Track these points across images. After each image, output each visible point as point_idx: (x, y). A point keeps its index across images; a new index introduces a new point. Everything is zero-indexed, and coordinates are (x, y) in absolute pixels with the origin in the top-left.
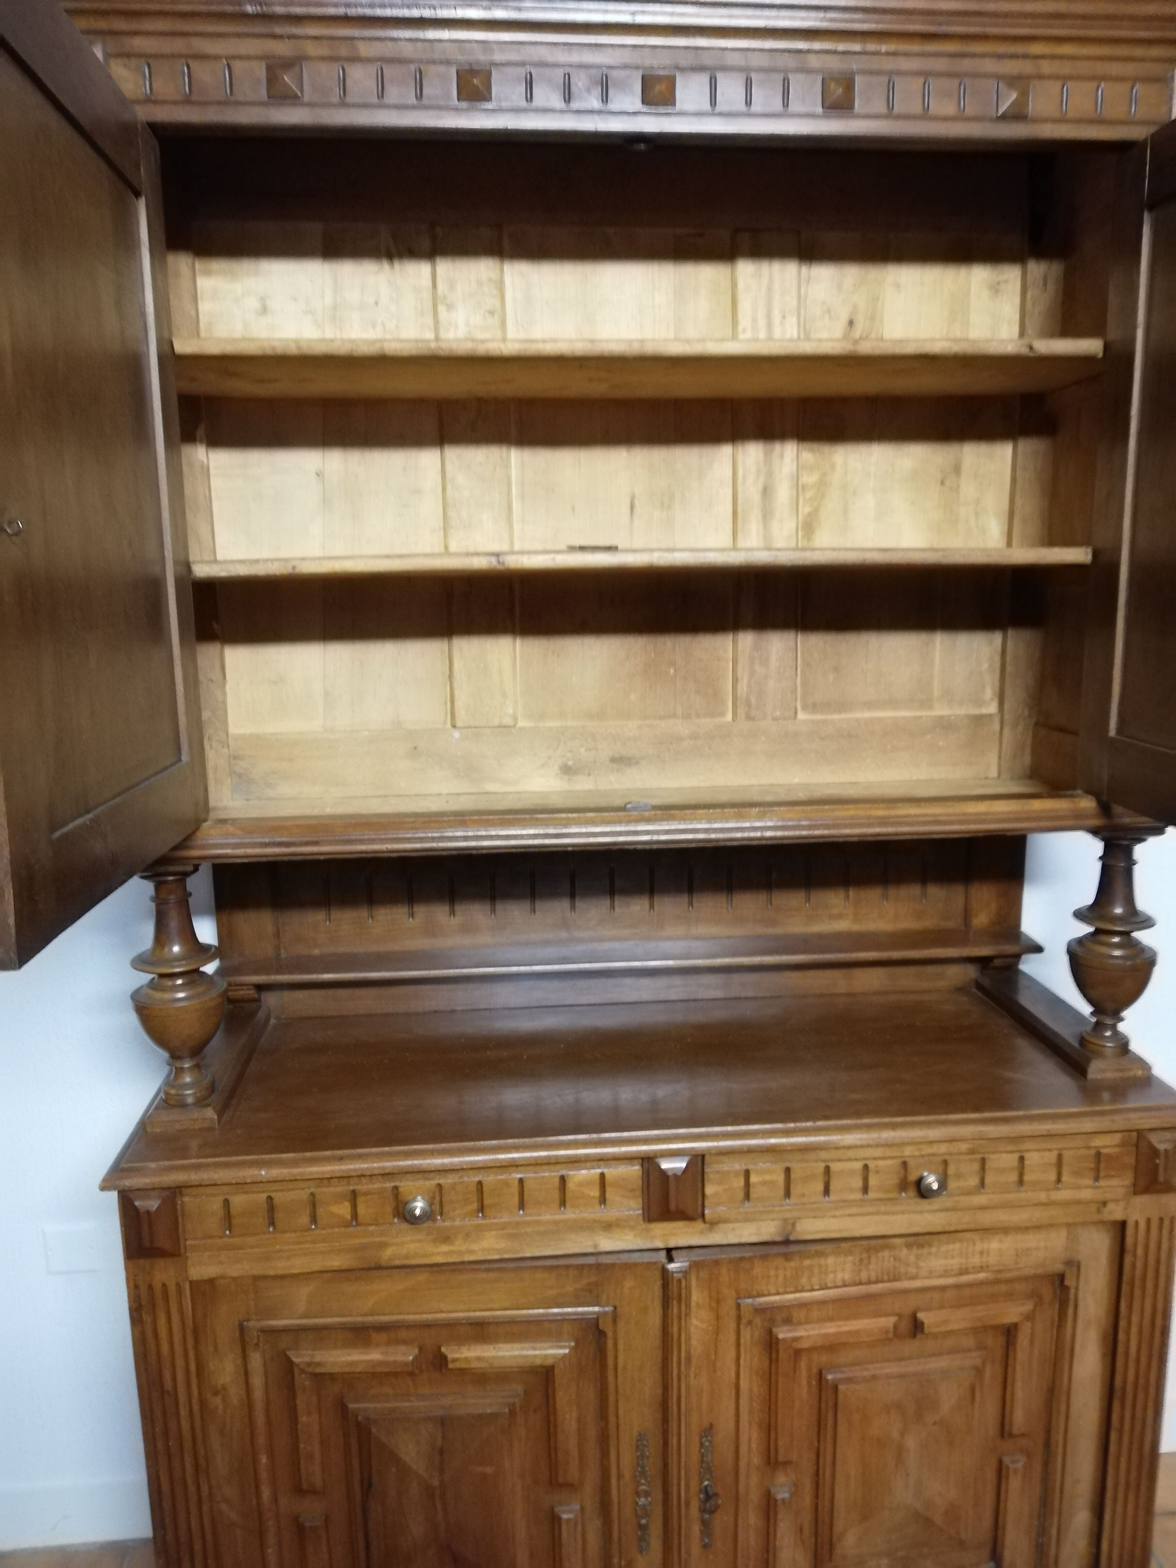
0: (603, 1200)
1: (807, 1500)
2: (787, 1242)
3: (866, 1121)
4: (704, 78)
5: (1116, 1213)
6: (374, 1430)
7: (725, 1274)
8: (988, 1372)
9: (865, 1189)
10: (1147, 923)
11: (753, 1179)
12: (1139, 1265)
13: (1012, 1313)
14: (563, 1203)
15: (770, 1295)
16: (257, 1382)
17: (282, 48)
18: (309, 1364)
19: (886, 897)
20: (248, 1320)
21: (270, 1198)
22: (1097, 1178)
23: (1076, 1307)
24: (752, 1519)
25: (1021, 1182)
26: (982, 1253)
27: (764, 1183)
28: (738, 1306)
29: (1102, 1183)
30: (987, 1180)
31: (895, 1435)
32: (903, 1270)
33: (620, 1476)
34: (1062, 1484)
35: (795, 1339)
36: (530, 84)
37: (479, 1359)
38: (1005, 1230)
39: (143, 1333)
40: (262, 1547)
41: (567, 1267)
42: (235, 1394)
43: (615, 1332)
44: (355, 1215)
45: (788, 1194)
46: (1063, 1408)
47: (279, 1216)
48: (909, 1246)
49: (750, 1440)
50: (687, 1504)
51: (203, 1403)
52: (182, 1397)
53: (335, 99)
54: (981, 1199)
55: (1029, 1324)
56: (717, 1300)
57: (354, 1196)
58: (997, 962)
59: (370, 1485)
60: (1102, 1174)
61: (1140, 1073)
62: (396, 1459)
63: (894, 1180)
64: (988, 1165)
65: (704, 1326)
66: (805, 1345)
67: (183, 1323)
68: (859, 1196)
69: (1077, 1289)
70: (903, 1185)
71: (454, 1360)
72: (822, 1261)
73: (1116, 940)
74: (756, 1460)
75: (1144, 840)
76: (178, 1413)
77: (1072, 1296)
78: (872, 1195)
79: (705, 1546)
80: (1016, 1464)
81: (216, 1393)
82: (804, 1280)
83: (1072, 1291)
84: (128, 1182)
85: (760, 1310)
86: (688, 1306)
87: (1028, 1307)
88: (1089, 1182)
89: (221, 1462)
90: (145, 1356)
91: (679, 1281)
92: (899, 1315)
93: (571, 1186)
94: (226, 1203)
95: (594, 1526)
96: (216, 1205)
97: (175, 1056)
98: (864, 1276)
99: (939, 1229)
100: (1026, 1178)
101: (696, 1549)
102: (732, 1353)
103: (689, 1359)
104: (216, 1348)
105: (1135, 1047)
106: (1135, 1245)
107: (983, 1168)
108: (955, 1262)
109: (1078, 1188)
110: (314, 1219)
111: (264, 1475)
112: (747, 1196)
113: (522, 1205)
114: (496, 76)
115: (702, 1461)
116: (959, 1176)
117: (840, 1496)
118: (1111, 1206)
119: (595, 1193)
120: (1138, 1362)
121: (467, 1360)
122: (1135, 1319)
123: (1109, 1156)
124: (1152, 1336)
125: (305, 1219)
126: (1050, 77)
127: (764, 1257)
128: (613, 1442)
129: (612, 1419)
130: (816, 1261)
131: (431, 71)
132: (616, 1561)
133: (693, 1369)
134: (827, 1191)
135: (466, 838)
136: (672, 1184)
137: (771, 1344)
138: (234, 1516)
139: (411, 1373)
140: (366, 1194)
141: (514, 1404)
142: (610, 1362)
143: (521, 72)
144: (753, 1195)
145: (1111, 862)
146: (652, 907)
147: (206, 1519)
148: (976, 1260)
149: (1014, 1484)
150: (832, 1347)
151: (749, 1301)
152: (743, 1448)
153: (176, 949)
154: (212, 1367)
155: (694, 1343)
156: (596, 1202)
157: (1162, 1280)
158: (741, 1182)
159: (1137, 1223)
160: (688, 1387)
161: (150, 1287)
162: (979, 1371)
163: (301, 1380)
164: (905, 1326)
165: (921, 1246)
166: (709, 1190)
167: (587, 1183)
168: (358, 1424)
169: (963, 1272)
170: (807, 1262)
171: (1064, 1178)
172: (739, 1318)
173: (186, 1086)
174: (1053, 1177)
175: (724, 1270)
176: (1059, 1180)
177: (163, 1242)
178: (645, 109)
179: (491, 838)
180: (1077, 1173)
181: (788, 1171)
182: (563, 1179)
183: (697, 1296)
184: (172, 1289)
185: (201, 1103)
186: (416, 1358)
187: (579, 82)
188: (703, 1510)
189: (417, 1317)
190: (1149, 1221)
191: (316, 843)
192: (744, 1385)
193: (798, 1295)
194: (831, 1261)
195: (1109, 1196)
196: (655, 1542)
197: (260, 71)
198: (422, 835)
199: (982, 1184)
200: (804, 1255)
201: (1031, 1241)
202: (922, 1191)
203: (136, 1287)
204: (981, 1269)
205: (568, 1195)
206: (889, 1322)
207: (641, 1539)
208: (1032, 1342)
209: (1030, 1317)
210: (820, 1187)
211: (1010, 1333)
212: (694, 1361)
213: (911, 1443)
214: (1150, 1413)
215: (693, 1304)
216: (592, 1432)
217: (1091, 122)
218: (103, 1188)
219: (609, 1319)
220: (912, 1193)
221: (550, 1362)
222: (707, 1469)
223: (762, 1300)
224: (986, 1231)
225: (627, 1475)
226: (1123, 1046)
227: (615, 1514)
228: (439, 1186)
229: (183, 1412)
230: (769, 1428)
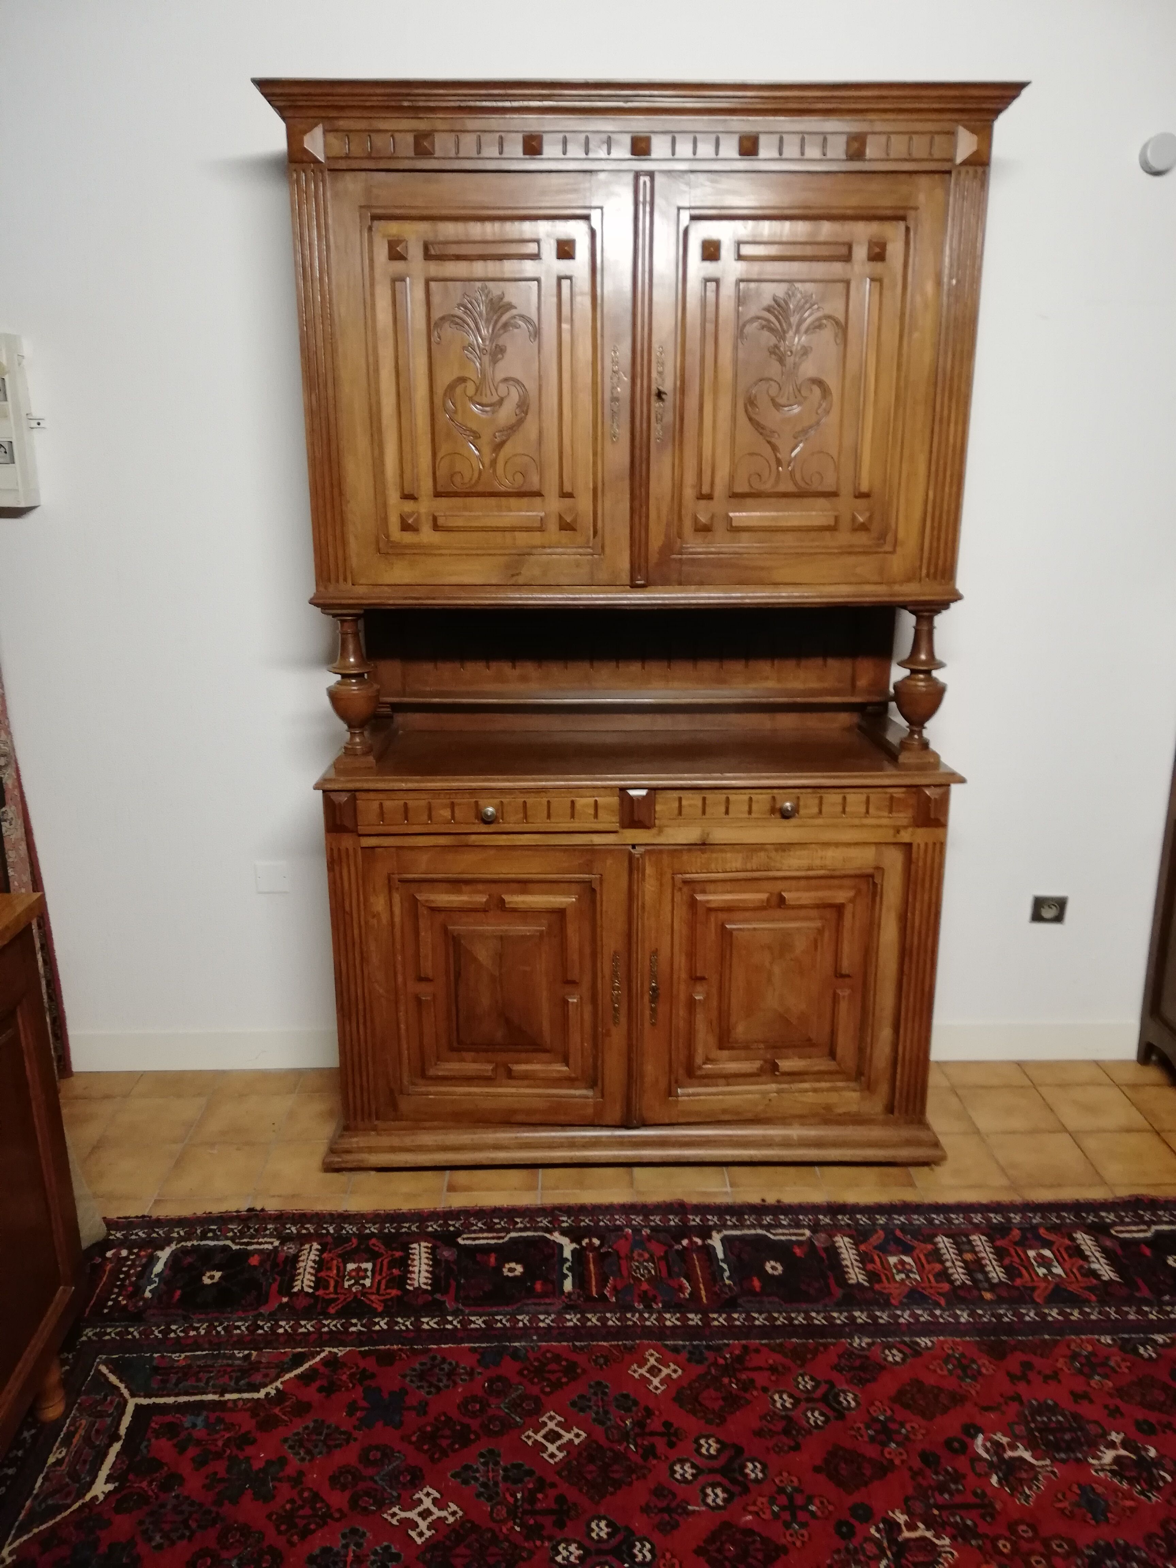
0: (596, 816)
1: (715, 1003)
2: (704, 844)
3: (753, 774)
4: (668, 138)
5: (905, 837)
6: (462, 942)
7: (666, 859)
8: (827, 934)
9: (750, 812)
10: (940, 665)
11: (684, 803)
12: (920, 872)
13: (841, 896)
14: (573, 816)
15: (692, 873)
16: (397, 910)
17: (422, 125)
18: (427, 901)
19: (798, 665)
20: (393, 874)
21: (406, 804)
22: (891, 812)
23: (881, 898)
24: (682, 1012)
25: (844, 812)
26: (822, 858)
27: (690, 806)
28: (673, 878)
29: (895, 815)
30: (824, 810)
31: (767, 964)
32: (773, 864)
33: (603, 977)
34: (874, 1009)
35: (708, 902)
36: (565, 142)
37: (523, 902)
38: (837, 845)
39: (334, 876)
40: (397, 1010)
41: (574, 850)
42: (385, 918)
43: (601, 890)
44: (453, 817)
45: (704, 813)
46: (874, 960)
47: (410, 814)
48: (776, 850)
49: (680, 962)
50: (642, 997)
51: (366, 923)
52: (355, 915)
53: (452, 154)
54: (819, 821)
55: (851, 905)
56: (660, 875)
57: (452, 806)
58: (870, 708)
59: (460, 974)
60: (894, 808)
61: (932, 760)
62: (475, 959)
63: (768, 807)
64: (824, 801)
65: (653, 889)
66: (713, 905)
67: (357, 874)
68: (746, 816)
69: (882, 886)
70: (773, 810)
71: (509, 903)
72: (724, 855)
73: (921, 676)
74: (684, 975)
75: (940, 612)
76: (352, 926)
77: (879, 890)
78: (753, 815)
79: (653, 1024)
80: (844, 993)
81: (374, 916)
82: (713, 866)
83: (879, 886)
84: (329, 786)
85: (686, 882)
86: (644, 874)
87: (851, 894)
88: (886, 814)
89: (375, 959)
90: (335, 891)
91: (638, 859)
92: (771, 894)
93: (578, 806)
94: (381, 805)
95: (588, 1009)
96: (375, 805)
97: (350, 726)
98: (749, 867)
99: (796, 841)
100: (847, 809)
101: (647, 1025)
102: (669, 908)
103: (643, 907)
104: (374, 889)
105: (933, 746)
106: (918, 859)
107: (821, 804)
108: (805, 862)
109: (880, 817)
110: (430, 818)
111: (399, 967)
112: (680, 813)
113: (549, 817)
114: (546, 138)
115: (652, 971)
116: (806, 807)
117: (734, 1001)
118: (903, 833)
119: (592, 811)
120: (920, 933)
121: (516, 903)
122: (918, 906)
123: (899, 799)
124: (929, 916)
125: (425, 817)
126: (880, 133)
127: (689, 850)
128: (599, 956)
129: (599, 943)
130: (720, 855)
131: (508, 137)
132: (600, 1029)
133: (646, 914)
134: (727, 812)
135: (520, 599)
136: (636, 804)
137: (693, 904)
138: (381, 991)
139: (484, 910)
140: (459, 804)
141: (543, 931)
142: (598, 909)
143: (561, 136)
144: (683, 812)
145: (919, 628)
146: (643, 668)
147: (366, 991)
148: (818, 862)
149: (843, 1006)
150: (729, 909)
151: (680, 876)
152: (676, 966)
153: (352, 660)
154: (372, 900)
155: (647, 898)
156: (592, 817)
157: (935, 882)
158: (676, 804)
159: (919, 845)
160: (643, 926)
161: (339, 849)
162: (820, 932)
163: (423, 911)
164: (774, 901)
165: (784, 850)
166: (658, 808)
167: (587, 805)
168: (453, 937)
169: (810, 869)
170: (714, 855)
171: (871, 811)
172: (674, 885)
173: (357, 744)
174: (863, 810)
175: (665, 856)
176: (867, 812)
177: (348, 823)
178: (633, 157)
179: (535, 599)
180: (878, 809)
181: (704, 799)
182: (573, 802)
183: (649, 870)
184: (351, 852)
185: (366, 753)
186: (487, 900)
187: (594, 141)
188: (651, 1002)
189: (489, 876)
190: (926, 844)
191: (434, 599)
192: (676, 927)
193: (709, 875)
194: (729, 855)
195: (899, 823)
196: (623, 1020)
197: (410, 138)
198: (494, 596)
199: (820, 812)
200: (712, 851)
201: (853, 852)
202: (786, 815)
203: (332, 849)
204: (822, 868)
205: (576, 811)
206: (764, 896)
207: (615, 1017)
208: (854, 917)
209: (852, 900)
210: (723, 809)
211: (839, 908)
212: (647, 909)
213: (777, 970)
214: (928, 966)
215: (647, 875)
216: (587, 950)
217: (906, 160)
218: (316, 788)
219: (598, 882)
220: (778, 815)
221: (563, 906)
222: (654, 976)
223: (688, 876)
224: (826, 845)
225: (607, 978)
226: (925, 745)
227: (600, 1002)
228: (502, 802)
229: (356, 925)
230: (691, 955)
